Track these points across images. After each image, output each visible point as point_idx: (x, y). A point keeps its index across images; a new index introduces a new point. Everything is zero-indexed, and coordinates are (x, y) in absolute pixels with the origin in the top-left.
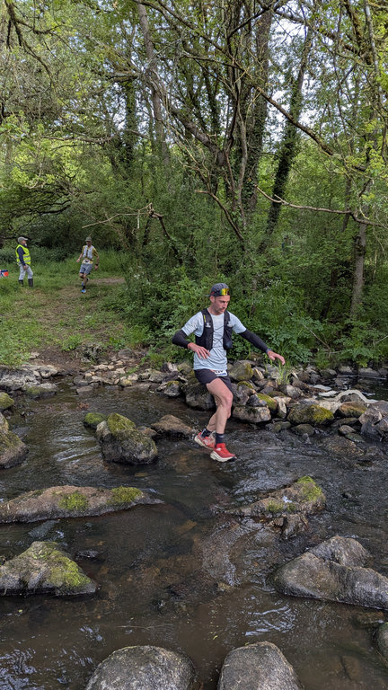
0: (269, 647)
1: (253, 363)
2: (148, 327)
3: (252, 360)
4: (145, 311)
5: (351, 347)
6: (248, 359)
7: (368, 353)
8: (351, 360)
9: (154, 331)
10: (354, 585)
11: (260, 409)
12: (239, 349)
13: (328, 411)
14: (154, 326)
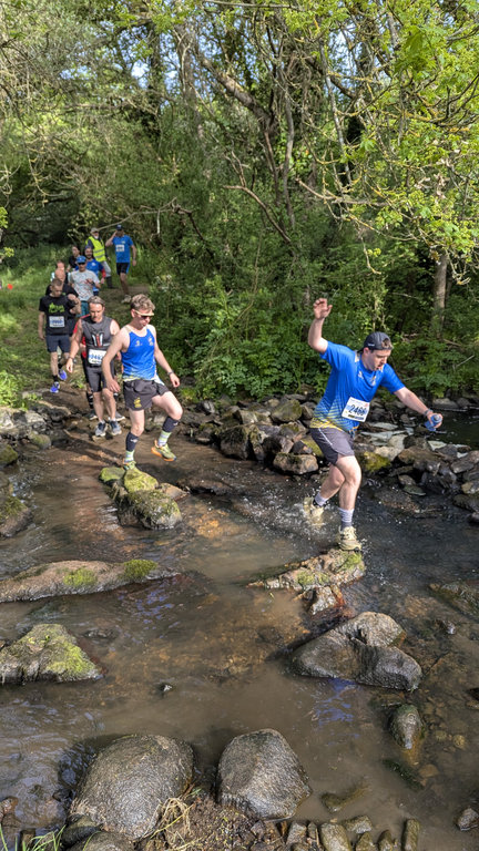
0: (271, 734)
1: (302, 398)
2: (181, 351)
3: (302, 394)
4: (177, 330)
5: (425, 374)
6: (298, 393)
7: (443, 380)
8: (424, 389)
9: (187, 357)
10: (375, 664)
11: (303, 457)
12: (288, 380)
13: (384, 459)
14: (187, 351)
